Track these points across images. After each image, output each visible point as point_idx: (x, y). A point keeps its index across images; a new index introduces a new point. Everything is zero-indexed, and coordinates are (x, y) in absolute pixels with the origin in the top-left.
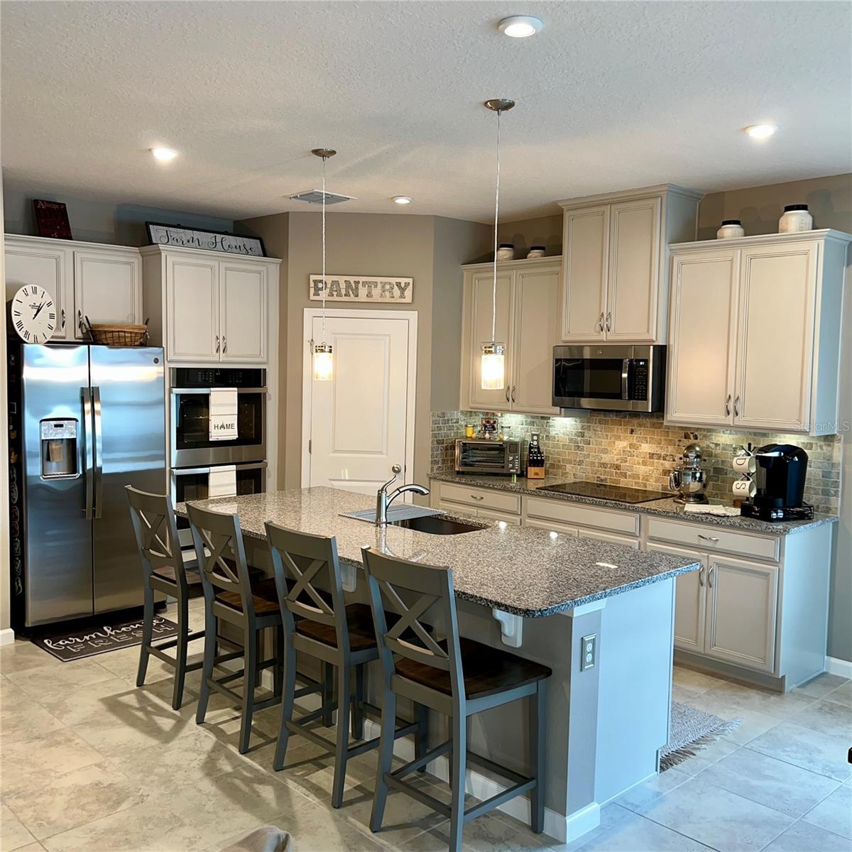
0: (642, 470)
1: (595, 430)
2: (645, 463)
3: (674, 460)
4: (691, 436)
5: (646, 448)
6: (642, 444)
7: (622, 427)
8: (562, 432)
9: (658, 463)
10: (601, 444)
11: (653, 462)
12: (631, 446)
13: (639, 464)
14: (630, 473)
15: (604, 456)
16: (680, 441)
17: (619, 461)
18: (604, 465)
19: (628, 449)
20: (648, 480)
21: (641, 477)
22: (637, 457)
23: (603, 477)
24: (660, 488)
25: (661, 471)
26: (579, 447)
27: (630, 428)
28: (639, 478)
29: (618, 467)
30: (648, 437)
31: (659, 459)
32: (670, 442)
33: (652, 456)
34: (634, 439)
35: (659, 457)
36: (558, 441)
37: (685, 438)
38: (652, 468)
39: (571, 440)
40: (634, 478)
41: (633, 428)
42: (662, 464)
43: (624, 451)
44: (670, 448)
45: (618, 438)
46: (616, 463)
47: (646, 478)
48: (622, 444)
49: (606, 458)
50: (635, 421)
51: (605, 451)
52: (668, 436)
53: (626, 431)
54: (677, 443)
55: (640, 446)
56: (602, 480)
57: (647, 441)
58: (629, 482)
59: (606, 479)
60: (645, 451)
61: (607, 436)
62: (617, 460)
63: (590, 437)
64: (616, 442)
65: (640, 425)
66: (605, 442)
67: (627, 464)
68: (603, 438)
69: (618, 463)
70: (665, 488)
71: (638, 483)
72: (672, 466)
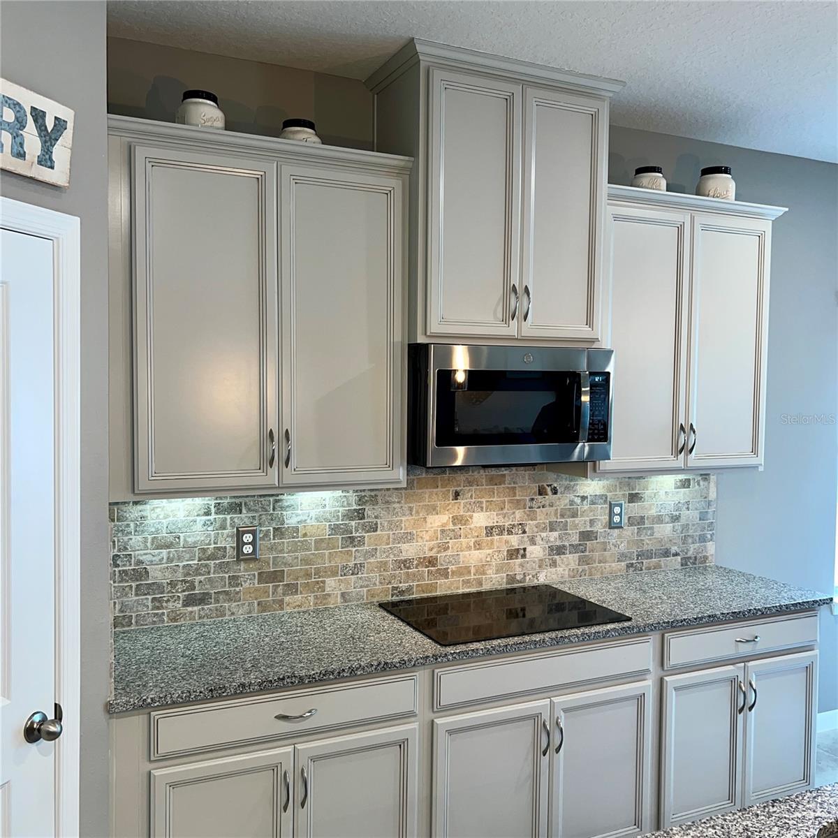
0: (474, 557)
1: (387, 502)
2: (478, 545)
3: (524, 532)
4: (549, 489)
5: (481, 519)
6: (474, 514)
7: (439, 489)
8: (313, 514)
9: (500, 541)
10: (398, 527)
11: (492, 542)
12: (456, 520)
13: (469, 548)
14: (454, 568)
15: (404, 547)
16: (533, 499)
17: (435, 550)
18: (405, 564)
19: (451, 527)
20: (484, 573)
21: (473, 571)
22: (466, 536)
23: (403, 586)
24: (505, 580)
25: (505, 553)
26: (352, 539)
27: (452, 489)
28: (469, 572)
29: (432, 562)
30: (484, 500)
31: (501, 533)
32: (518, 504)
33: (490, 531)
34: (459, 508)
35: (501, 530)
36: (305, 535)
37: (540, 494)
38: (490, 551)
39: (335, 529)
40: (461, 574)
41: (458, 489)
42: (507, 542)
43: (443, 531)
44: (519, 514)
45: (433, 510)
46: (428, 554)
47: (481, 570)
48: (439, 520)
49: (409, 550)
50: (462, 477)
51: (408, 537)
52: (515, 495)
53: (445, 497)
54: (528, 504)
55: (471, 517)
56: (402, 593)
57: (482, 508)
58: (452, 583)
59: (409, 589)
60: (478, 525)
61: (411, 509)
62: (431, 549)
63: (376, 517)
64: (430, 518)
65: (470, 483)
66: (406, 521)
67: (449, 553)
68: (404, 515)
69: (432, 554)
70: (511, 579)
71: (468, 581)
72: (521, 542)
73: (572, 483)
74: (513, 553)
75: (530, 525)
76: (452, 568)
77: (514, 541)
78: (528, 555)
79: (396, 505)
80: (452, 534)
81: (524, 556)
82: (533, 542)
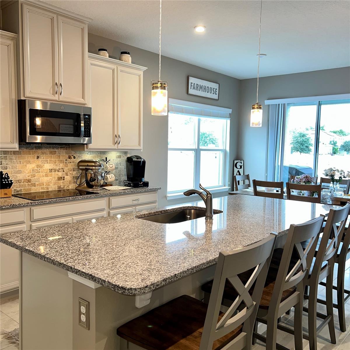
0: (45, 179)
1: (11, 159)
2: (47, 175)
3: (64, 171)
4: (72, 157)
5: (47, 166)
6: (45, 165)
7: (31, 155)
9: (55, 174)
10: (16, 168)
11: (52, 174)
12: (38, 166)
13: (43, 176)
14: (38, 183)
15: (18, 175)
16: (66, 160)
17: (30, 177)
18: (19, 181)
19: (36, 168)
20: (49, 185)
21: (45, 184)
22: (42, 172)
23: (18, 189)
24: (57, 188)
25: (57, 178)
27: (36, 155)
28: (44, 185)
29: (29, 181)
30: (48, 160)
31: (55, 171)
32: (61, 161)
33: (51, 170)
34: (39, 162)
37: (69, 158)
38: (51, 178)
40: (40, 185)
41: (39, 155)
42: (57, 174)
43: (33, 170)
44: (61, 165)
45: (29, 162)
46: (28, 178)
48: (31, 166)
49: (20, 176)
50: (40, 151)
51: (20, 172)
52: (60, 158)
53: (34, 158)
54: (65, 162)
55: (44, 165)
56: (18, 191)
57: (48, 162)
58: (37, 188)
59: (21, 190)
60: (46, 168)
61: (20, 162)
62: (29, 176)
63: (7, 164)
64: (28, 165)
65: (43, 153)
66: (19, 166)
67: (36, 178)
68: (18, 164)
69: (29, 178)
70: (59, 187)
71: (43, 188)
72: (63, 175)
73: (81, 155)
74: (60, 179)
75: (66, 169)
76: (37, 183)
77: (60, 174)
78: (65, 179)
79: (15, 160)
80: (36, 171)
81: (64, 179)
82: (67, 175)
